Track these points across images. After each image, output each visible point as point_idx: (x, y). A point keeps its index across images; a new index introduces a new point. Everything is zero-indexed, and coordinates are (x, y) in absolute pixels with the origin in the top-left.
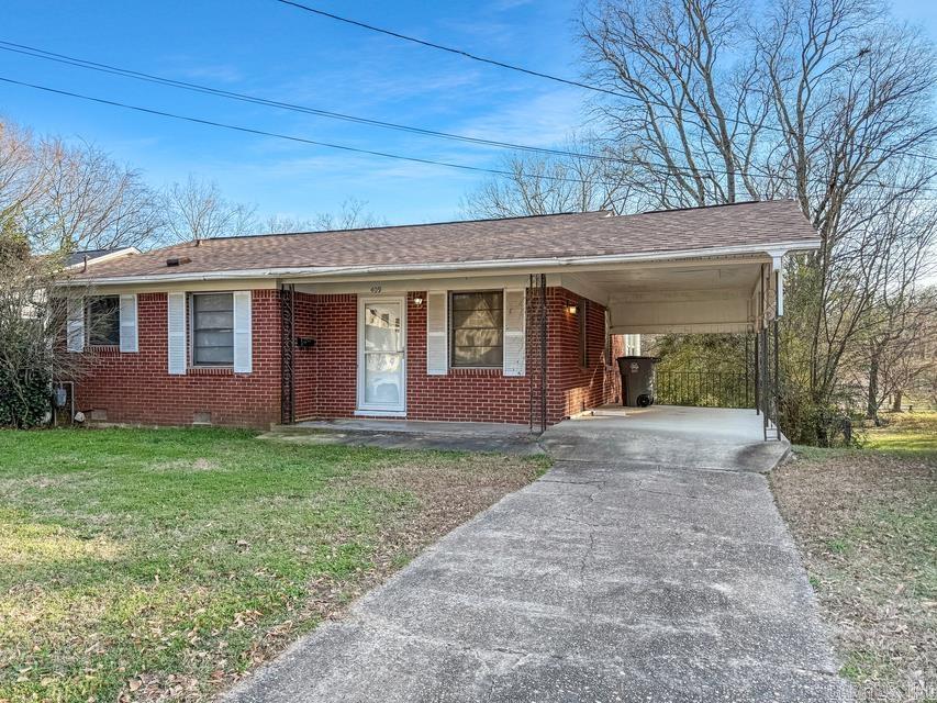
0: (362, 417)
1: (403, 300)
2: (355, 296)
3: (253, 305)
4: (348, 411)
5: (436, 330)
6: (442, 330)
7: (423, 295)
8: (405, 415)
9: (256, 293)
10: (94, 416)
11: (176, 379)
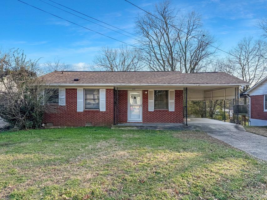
0: (130, 122)
1: (141, 92)
2: (127, 91)
3: (106, 93)
4: (126, 121)
5: (151, 100)
6: (153, 100)
7: (147, 91)
8: (142, 121)
9: (107, 90)
10: (48, 125)
11: (80, 113)
